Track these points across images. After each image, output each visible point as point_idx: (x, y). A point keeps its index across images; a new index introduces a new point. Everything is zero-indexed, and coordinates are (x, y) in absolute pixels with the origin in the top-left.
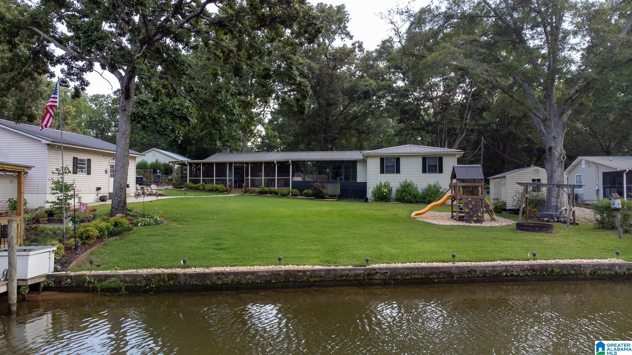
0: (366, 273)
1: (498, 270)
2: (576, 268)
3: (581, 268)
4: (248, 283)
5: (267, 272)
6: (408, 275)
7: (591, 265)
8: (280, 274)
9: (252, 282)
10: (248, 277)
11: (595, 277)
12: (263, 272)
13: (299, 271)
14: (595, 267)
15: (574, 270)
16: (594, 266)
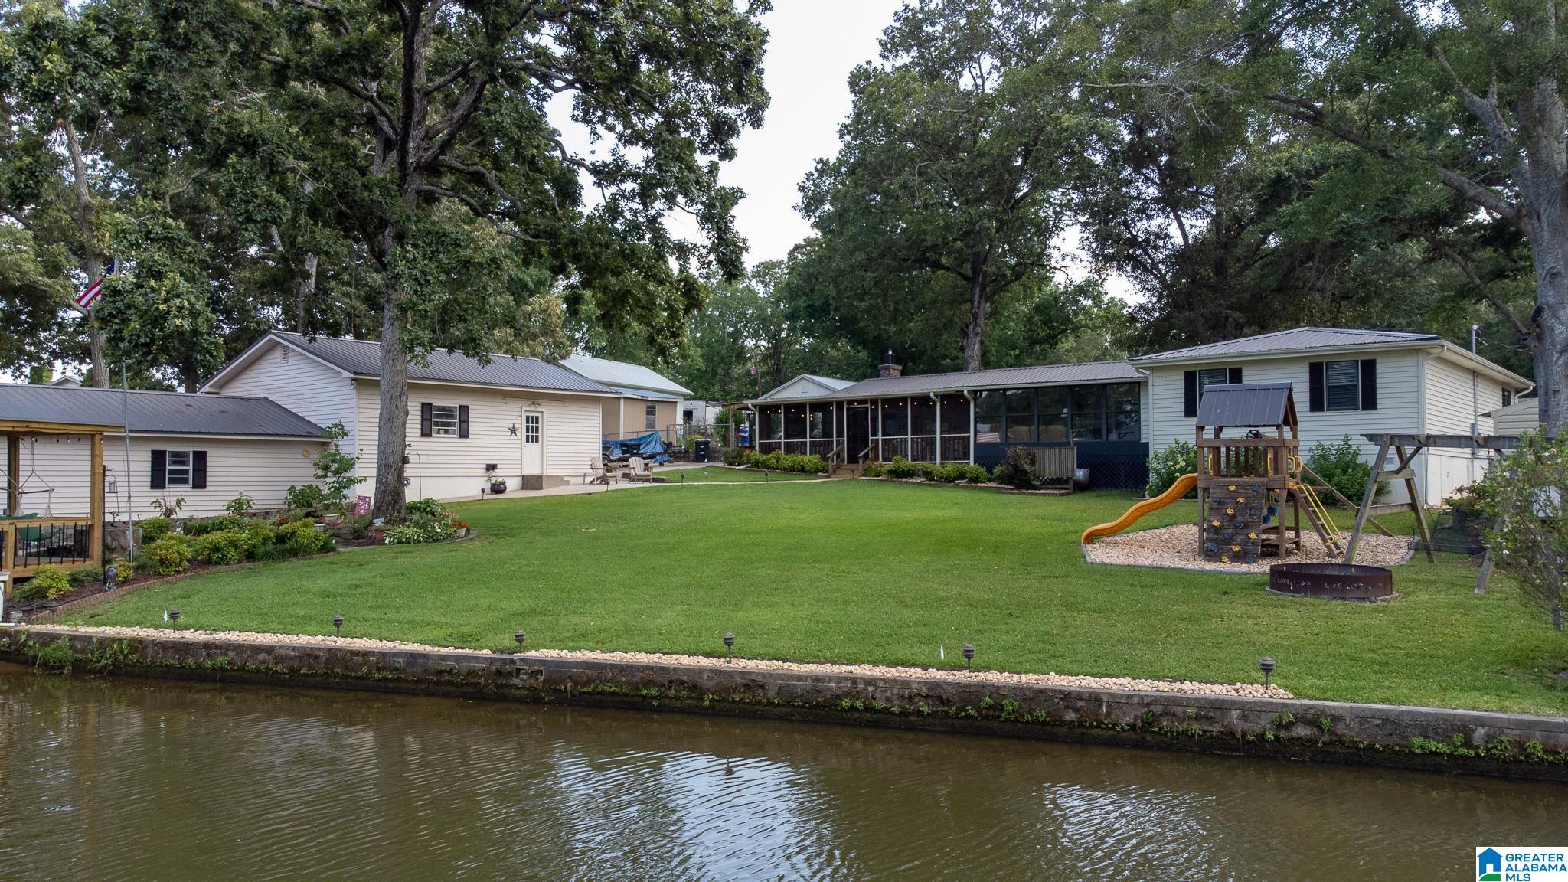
0: (494, 668)
1: (829, 689)
2: (1080, 704)
3: (1101, 706)
4: (259, 671)
5: (294, 649)
6: (587, 683)
7: (1136, 700)
8: (317, 657)
9: (267, 668)
10: (260, 657)
11: (1149, 738)
12: (287, 648)
13: (354, 653)
14: (1152, 707)
15: (1076, 710)
16: (1148, 702)
